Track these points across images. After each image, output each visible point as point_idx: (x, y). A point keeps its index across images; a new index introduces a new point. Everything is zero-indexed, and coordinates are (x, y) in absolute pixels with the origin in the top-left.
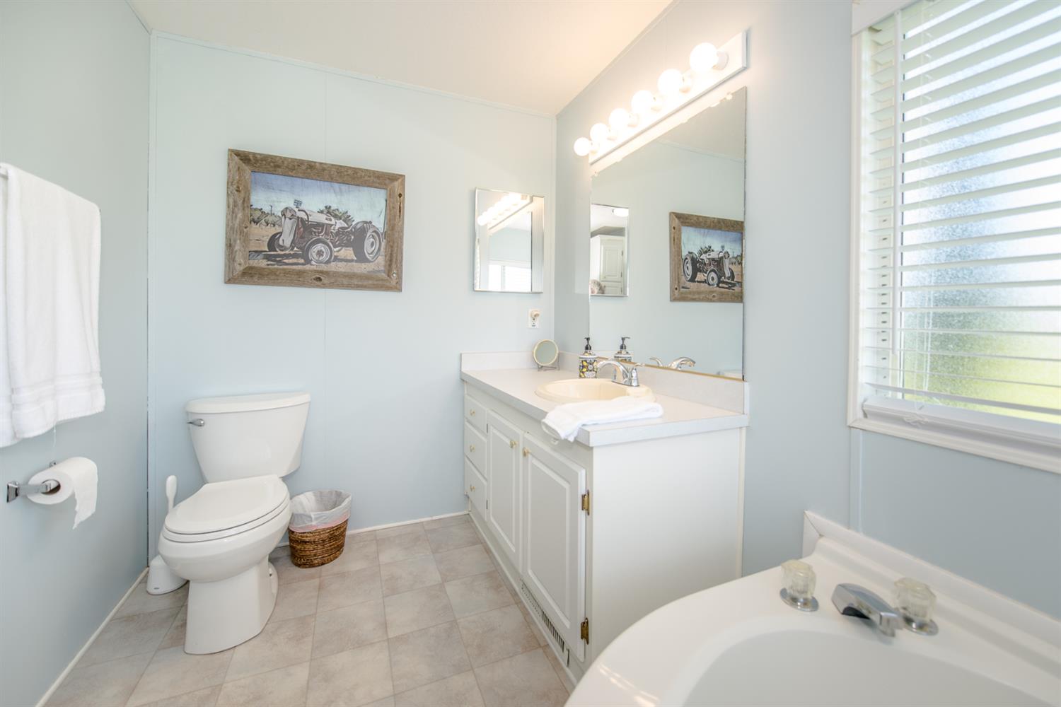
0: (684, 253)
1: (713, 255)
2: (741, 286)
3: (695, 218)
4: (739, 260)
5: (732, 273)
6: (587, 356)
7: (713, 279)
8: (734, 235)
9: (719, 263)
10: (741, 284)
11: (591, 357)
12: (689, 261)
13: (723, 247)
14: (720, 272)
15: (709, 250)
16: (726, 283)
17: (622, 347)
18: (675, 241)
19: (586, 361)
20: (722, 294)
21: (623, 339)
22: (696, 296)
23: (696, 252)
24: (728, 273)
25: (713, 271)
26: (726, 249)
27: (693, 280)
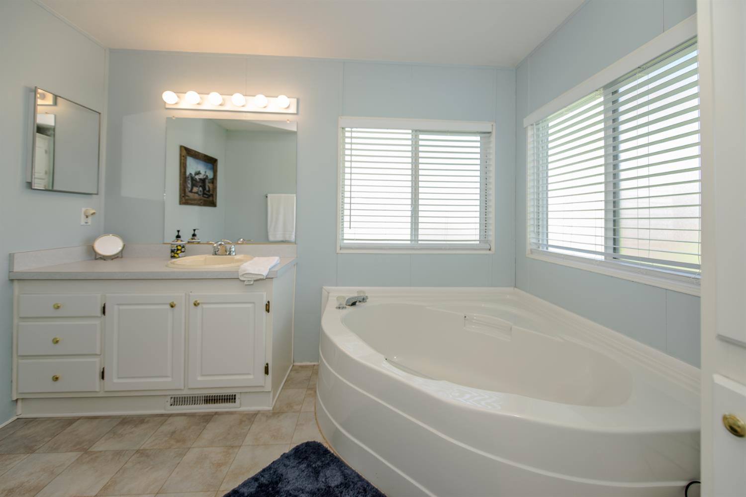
0: (188, 174)
1: (201, 176)
2: (213, 197)
3: (194, 152)
4: (214, 181)
5: (209, 188)
6: (179, 242)
7: (201, 191)
8: (210, 165)
9: (203, 181)
10: (212, 195)
11: (182, 243)
12: (190, 178)
13: (206, 172)
14: (204, 187)
15: (198, 173)
16: (207, 194)
17: (194, 235)
18: (183, 166)
19: (180, 246)
20: (205, 201)
21: (194, 230)
22: (193, 202)
23: (193, 174)
24: (207, 189)
25: (201, 186)
26: (207, 174)
27: (191, 191)
